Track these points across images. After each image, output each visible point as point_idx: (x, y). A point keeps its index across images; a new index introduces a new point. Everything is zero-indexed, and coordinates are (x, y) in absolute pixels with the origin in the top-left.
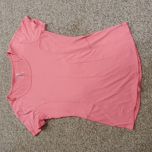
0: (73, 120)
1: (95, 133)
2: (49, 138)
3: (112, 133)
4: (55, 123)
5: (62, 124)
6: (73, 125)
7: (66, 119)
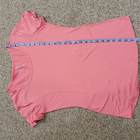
3: (112, 119)
4: (55, 114)
5: (62, 114)
6: (73, 114)
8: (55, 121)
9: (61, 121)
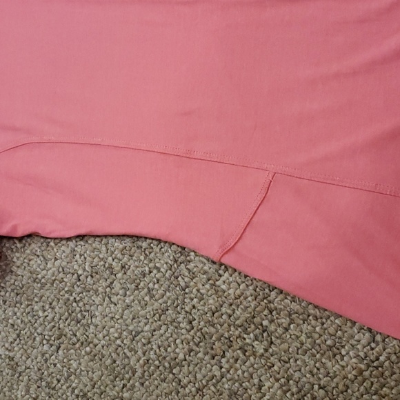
0: (142, 258)
1: (254, 354)
2: (11, 339)
3: (366, 374)
4: (49, 266)
5: (80, 272)
6: (137, 288)
7: (104, 249)
8: (41, 304)
9: (70, 315)
